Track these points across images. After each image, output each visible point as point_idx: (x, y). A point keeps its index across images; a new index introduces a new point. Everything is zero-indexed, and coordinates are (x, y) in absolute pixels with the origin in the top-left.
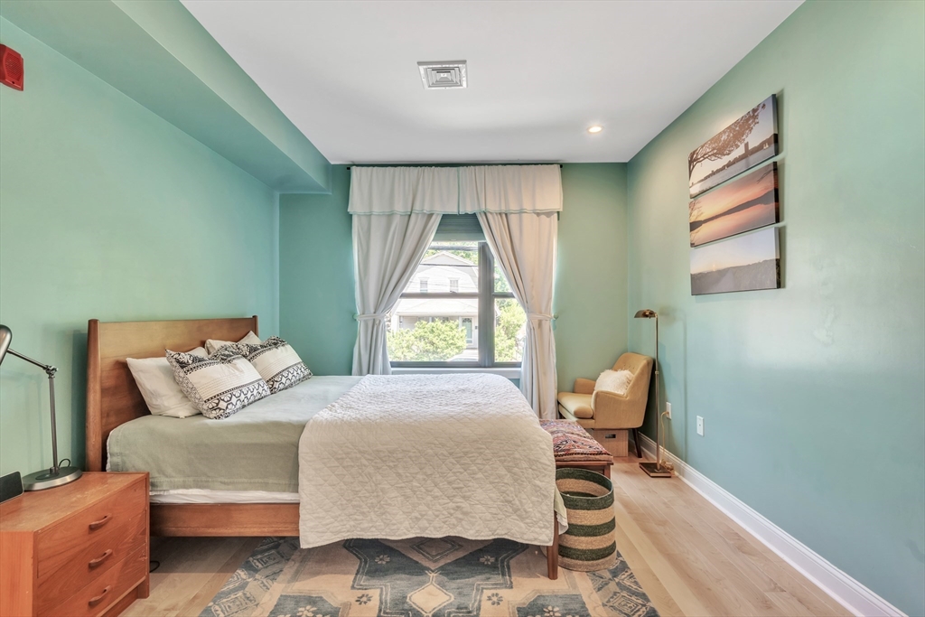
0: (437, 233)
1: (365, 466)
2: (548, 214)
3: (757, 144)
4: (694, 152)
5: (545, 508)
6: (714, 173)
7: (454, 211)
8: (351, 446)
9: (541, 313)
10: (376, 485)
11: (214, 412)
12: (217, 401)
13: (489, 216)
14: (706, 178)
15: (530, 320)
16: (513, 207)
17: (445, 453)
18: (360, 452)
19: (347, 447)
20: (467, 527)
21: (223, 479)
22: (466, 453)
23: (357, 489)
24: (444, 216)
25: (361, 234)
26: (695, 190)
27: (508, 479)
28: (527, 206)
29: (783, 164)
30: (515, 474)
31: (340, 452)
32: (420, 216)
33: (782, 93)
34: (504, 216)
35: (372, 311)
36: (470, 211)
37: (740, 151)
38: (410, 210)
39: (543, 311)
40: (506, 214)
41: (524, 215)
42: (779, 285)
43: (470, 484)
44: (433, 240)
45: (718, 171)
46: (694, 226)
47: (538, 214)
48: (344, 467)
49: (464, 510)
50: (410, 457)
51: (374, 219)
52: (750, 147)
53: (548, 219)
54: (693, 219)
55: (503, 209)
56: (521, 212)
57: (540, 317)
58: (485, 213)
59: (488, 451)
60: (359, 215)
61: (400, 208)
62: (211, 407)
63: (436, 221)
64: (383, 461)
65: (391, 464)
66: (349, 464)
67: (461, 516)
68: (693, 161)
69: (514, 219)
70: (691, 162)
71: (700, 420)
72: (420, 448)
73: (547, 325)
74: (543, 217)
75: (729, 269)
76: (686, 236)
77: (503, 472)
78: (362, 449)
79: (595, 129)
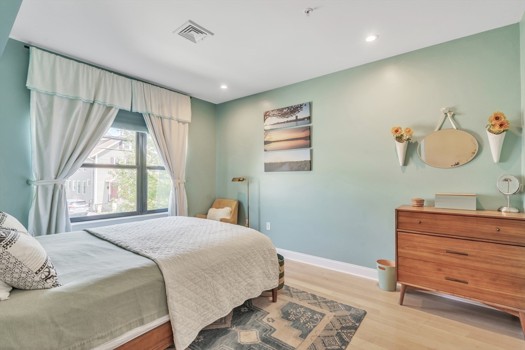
0: (114, 121)
1: (207, 278)
2: (184, 123)
3: (302, 118)
4: (268, 112)
5: (276, 270)
6: (278, 123)
7: (127, 108)
8: (198, 269)
9: (179, 179)
10: (213, 288)
11: (48, 281)
12: (47, 270)
13: (152, 117)
14: (274, 124)
15: (174, 183)
16: (167, 115)
17: (241, 256)
18: (203, 270)
19: (196, 270)
20: (253, 292)
21: (100, 335)
22: (248, 254)
23: (204, 295)
24: (120, 111)
25: (41, 109)
26: (267, 128)
27: (263, 262)
28: (174, 116)
29: (312, 128)
30: (265, 258)
31: (193, 274)
32: (102, 106)
33: (312, 102)
34: (160, 118)
35: (53, 176)
36: (140, 111)
37: (294, 118)
38: (92, 100)
39: (180, 178)
40: (161, 118)
41: (172, 120)
42: (311, 169)
43: (252, 269)
44: (112, 126)
45: (281, 123)
46: (266, 143)
47: (179, 122)
48: (195, 284)
49: (251, 284)
50: (227, 264)
51: (56, 100)
52: (298, 118)
53: (183, 126)
54: (266, 140)
55: (161, 115)
56: (171, 119)
57: (179, 181)
58: (149, 114)
59: (255, 250)
60: (38, 92)
61: (84, 95)
62: (43, 277)
63: (114, 113)
64: (215, 271)
65: (219, 272)
66: (199, 280)
67: (249, 288)
68: (266, 115)
69: (166, 122)
70: (265, 116)
71: (268, 224)
72: (231, 258)
73: (182, 186)
74: (181, 124)
75: (287, 162)
76: (263, 147)
77: (261, 259)
78: (204, 268)
79: (224, 87)
